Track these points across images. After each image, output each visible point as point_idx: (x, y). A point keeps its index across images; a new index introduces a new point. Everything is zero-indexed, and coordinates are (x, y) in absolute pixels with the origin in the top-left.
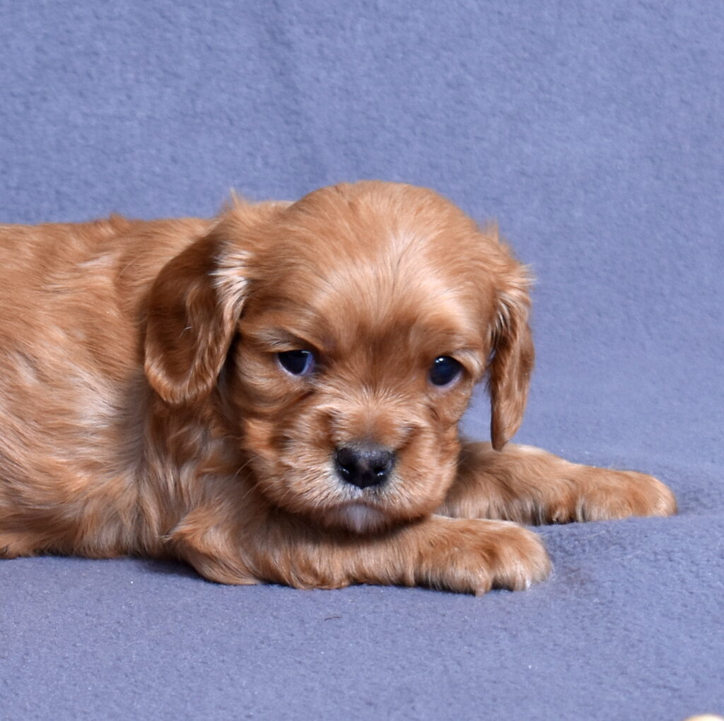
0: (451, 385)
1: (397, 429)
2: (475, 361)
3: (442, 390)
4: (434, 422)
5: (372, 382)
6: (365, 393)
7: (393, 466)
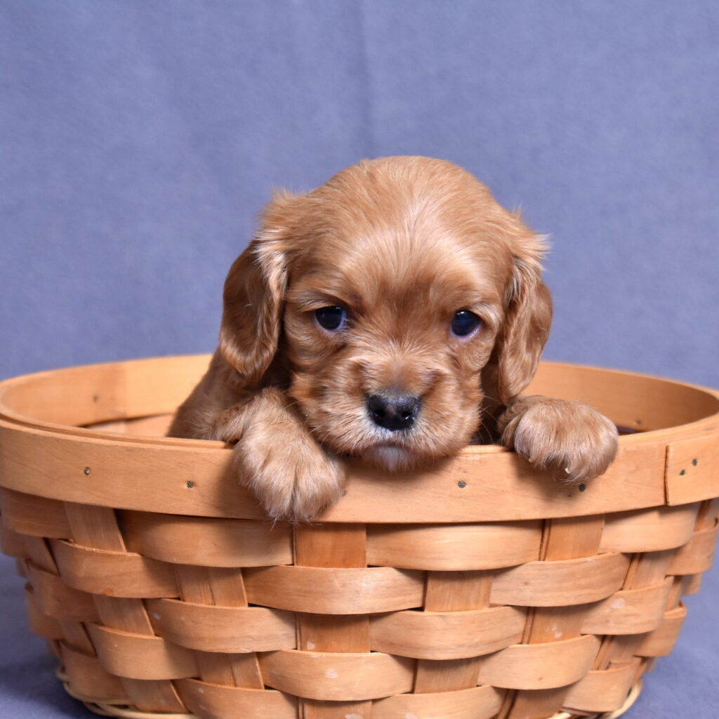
0: (472, 336)
1: (422, 377)
2: (493, 314)
3: (463, 340)
4: (457, 370)
5: (397, 335)
6: (392, 345)
7: (419, 410)
